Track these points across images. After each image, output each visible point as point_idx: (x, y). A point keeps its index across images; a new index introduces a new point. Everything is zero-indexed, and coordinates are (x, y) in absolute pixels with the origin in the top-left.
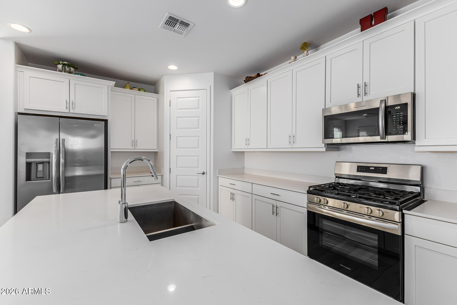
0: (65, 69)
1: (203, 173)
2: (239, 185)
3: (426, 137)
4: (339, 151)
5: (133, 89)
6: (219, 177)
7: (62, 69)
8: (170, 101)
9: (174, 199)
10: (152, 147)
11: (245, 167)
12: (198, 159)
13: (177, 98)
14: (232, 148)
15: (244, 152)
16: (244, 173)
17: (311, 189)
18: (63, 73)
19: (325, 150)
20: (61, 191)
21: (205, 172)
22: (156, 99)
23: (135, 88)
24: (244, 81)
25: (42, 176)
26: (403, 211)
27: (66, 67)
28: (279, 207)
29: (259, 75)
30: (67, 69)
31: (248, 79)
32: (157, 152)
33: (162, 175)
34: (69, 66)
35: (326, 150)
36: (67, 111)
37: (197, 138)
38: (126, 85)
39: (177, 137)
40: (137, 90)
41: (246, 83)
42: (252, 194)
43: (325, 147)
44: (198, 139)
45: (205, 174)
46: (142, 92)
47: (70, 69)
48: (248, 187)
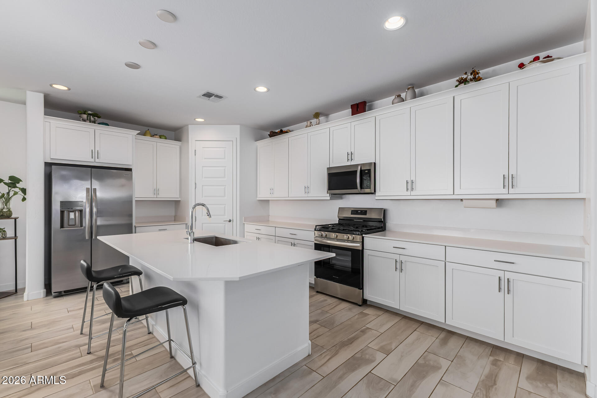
0: (90, 119)
1: (230, 221)
2: (264, 229)
3: (381, 191)
4: (342, 199)
5: (154, 136)
6: (245, 225)
7: (88, 119)
8: (195, 150)
9: (215, 235)
10: (173, 195)
11: (270, 214)
12: (225, 207)
13: (203, 148)
14: (257, 197)
15: (269, 200)
16: (269, 221)
17: (317, 227)
18: (88, 123)
19: (329, 199)
20: (94, 238)
21: (232, 220)
22: (178, 147)
23: (156, 135)
24: (269, 135)
25: (74, 224)
26: (363, 235)
27: (91, 117)
28: (296, 244)
29: (282, 132)
30: (92, 119)
31: (273, 134)
32: (179, 201)
33: (187, 224)
34: (94, 116)
35: (331, 199)
36: (93, 160)
37: (224, 187)
38: (146, 131)
39: (203, 186)
40: (159, 137)
41: (270, 137)
42: (275, 236)
43: (330, 196)
44: (225, 189)
45: (232, 221)
46: (163, 140)
47: (95, 119)
48: (271, 231)
